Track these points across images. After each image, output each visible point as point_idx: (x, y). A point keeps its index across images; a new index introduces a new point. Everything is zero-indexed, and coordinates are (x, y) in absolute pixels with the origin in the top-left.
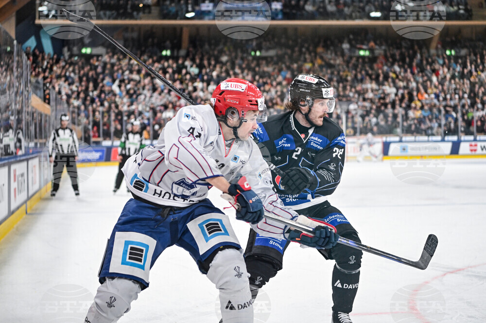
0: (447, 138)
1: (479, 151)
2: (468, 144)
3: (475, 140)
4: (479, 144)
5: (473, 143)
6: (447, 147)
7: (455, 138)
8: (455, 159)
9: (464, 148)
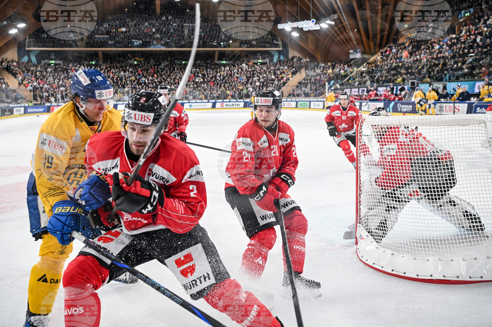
0: (210, 101)
1: (225, 107)
2: (220, 103)
3: (223, 102)
4: (225, 103)
5: (222, 103)
6: (210, 105)
7: (214, 101)
8: (213, 110)
9: (218, 105)
